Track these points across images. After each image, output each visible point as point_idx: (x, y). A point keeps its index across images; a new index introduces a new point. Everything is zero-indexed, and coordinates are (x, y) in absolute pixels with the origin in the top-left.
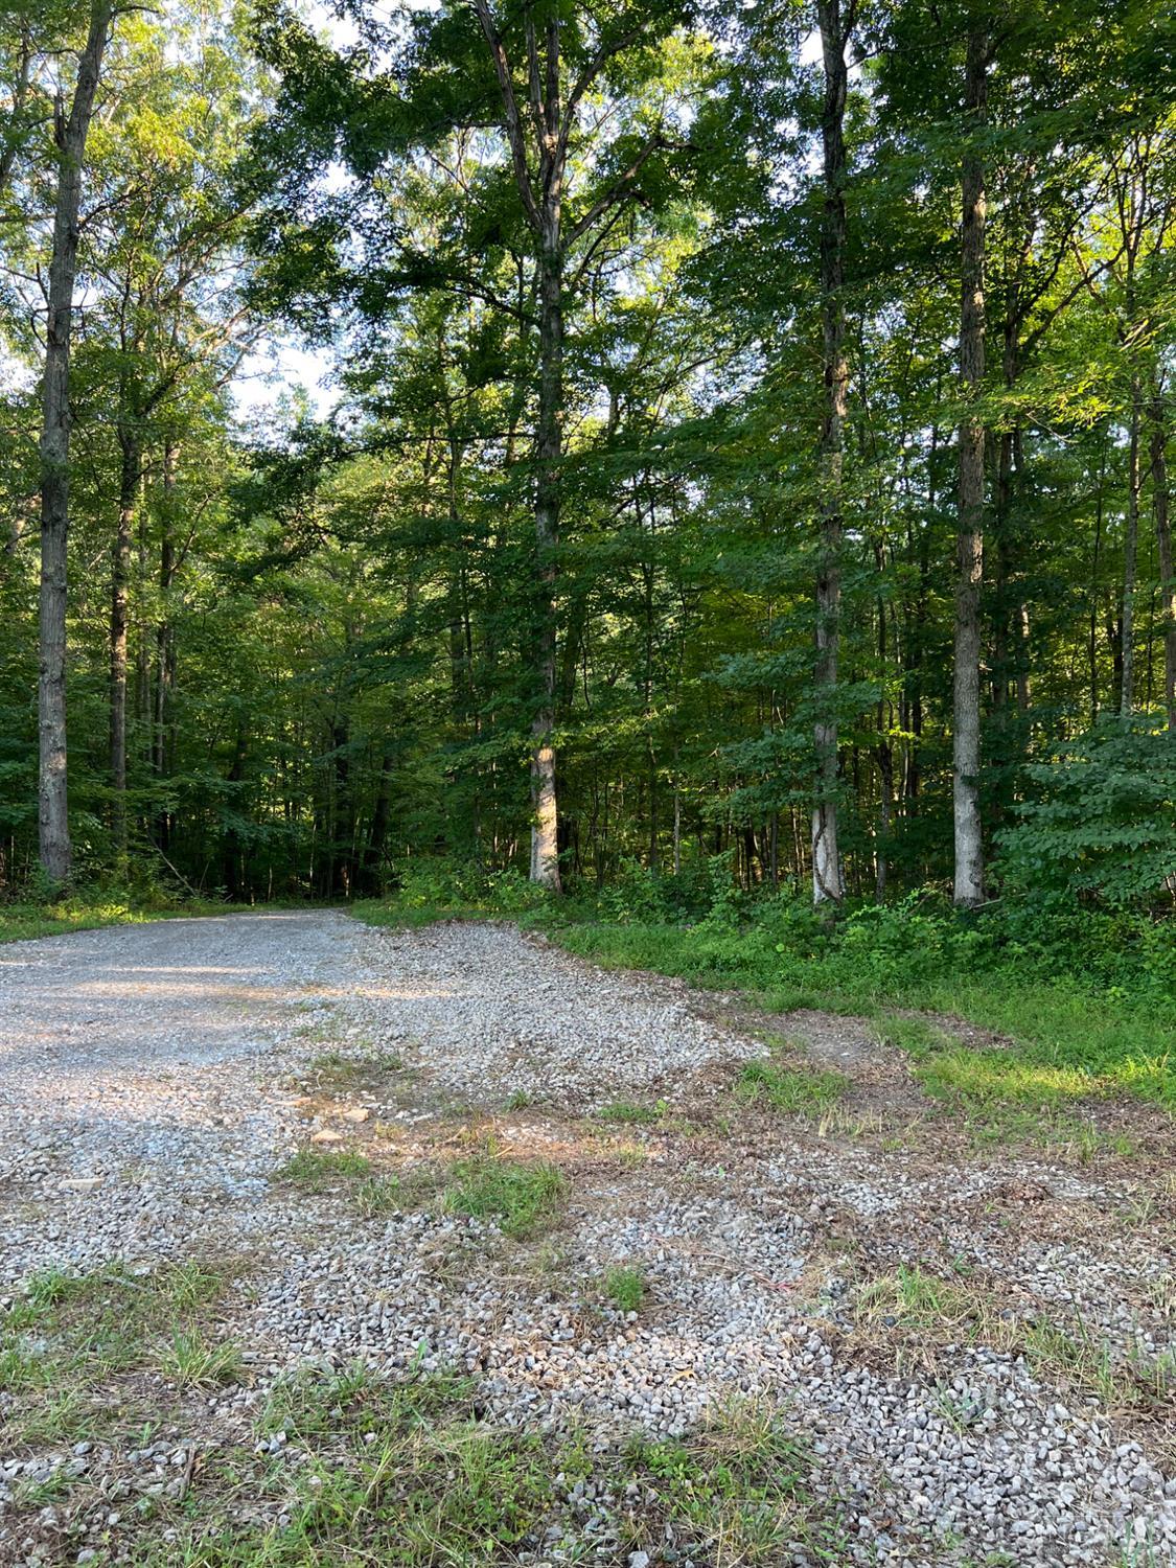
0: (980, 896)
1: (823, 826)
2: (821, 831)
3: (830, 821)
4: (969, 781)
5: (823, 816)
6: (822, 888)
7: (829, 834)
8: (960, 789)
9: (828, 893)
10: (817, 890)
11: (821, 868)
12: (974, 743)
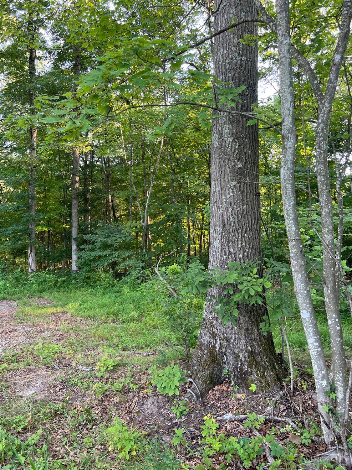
0: (78, 269)
1: (31, 252)
2: (31, 253)
3: (33, 250)
4: (75, 239)
5: (31, 249)
6: (31, 269)
7: (33, 254)
8: (73, 242)
9: (32, 270)
10: (29, 269)
11: (30, 263)
12: (77, 229)
